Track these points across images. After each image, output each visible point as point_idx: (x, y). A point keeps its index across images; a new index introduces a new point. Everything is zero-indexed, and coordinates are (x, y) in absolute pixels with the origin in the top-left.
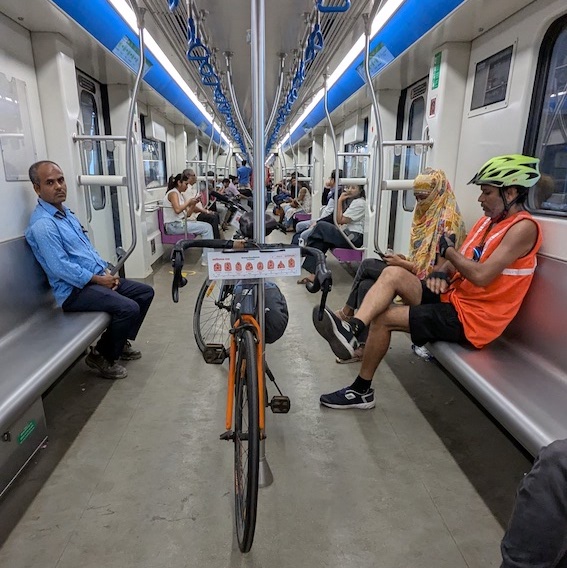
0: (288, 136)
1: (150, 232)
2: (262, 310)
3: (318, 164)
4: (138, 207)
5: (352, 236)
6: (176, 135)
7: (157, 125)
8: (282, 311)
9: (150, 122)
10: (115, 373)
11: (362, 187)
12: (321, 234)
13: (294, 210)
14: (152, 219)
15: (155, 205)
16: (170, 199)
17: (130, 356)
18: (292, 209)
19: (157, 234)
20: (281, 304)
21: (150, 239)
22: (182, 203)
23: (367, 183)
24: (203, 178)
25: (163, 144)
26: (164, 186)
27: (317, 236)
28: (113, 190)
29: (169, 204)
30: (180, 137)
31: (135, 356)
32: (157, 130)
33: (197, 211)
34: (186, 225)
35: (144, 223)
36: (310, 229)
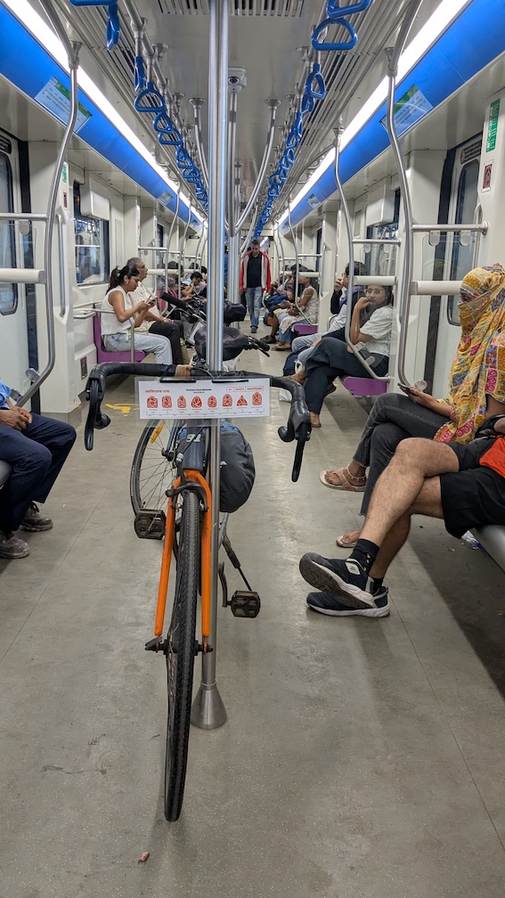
0: (286, 214)
1: (79, 347)
2: (216, 464)
3: (330, 252)
4: (63, 313)
5: (372, 359)
6: (124, 210)
7: (97, 197)
8: (246, 466)
9: (88, 192)
10: (11, 549)
11: (388, 289)
12: (327, 356)
13: (293, 319)
14: (84, 329)
15: (90, 309)
16: (112, 301)
17: (36, 526)
18: (289, 318)
19: (89, 350)
20: (245, 456)
21: (78, 357)
22: (128, 308)
23: (396, 283)
24: (161, 271)
25: (106, 224)
26: (105, 282)
27: (321, 359)
28: (30, 288)
29: (109, 308)
30: (130, 213)
31: (43, 526)
32: (97, 204)
33: (150, 318)
34: (132, 338)
35: (71, 334)
36: (312, 348)
